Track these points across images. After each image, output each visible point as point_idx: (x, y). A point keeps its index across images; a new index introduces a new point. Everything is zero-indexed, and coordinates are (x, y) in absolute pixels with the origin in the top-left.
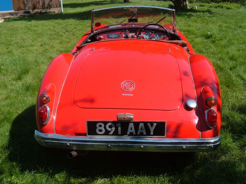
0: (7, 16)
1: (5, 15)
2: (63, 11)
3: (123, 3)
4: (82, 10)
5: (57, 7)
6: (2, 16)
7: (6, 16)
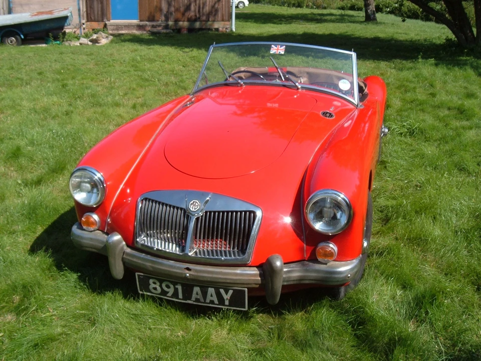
0: (124, 30)
1: (119, 28)
2: (234, 30)
3: (361, 22)
4: (274, 29)
5: (223, 20)
6: (114, 30)
7: (122, 30)
